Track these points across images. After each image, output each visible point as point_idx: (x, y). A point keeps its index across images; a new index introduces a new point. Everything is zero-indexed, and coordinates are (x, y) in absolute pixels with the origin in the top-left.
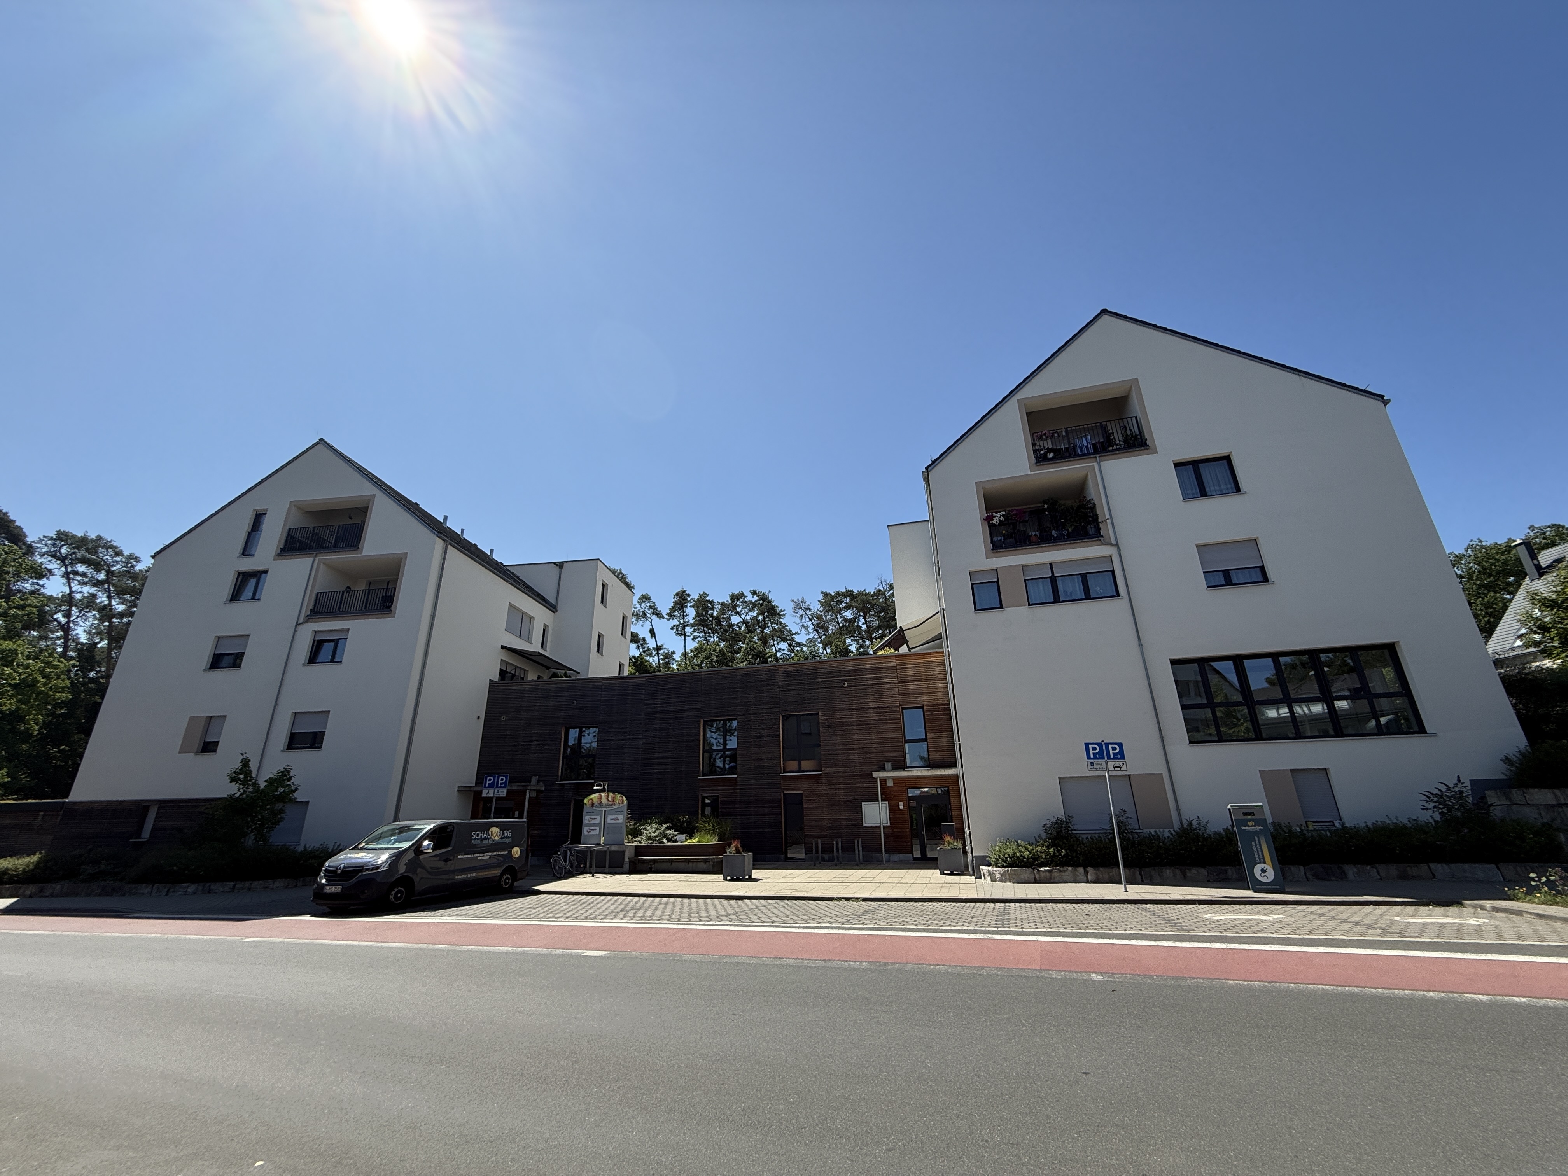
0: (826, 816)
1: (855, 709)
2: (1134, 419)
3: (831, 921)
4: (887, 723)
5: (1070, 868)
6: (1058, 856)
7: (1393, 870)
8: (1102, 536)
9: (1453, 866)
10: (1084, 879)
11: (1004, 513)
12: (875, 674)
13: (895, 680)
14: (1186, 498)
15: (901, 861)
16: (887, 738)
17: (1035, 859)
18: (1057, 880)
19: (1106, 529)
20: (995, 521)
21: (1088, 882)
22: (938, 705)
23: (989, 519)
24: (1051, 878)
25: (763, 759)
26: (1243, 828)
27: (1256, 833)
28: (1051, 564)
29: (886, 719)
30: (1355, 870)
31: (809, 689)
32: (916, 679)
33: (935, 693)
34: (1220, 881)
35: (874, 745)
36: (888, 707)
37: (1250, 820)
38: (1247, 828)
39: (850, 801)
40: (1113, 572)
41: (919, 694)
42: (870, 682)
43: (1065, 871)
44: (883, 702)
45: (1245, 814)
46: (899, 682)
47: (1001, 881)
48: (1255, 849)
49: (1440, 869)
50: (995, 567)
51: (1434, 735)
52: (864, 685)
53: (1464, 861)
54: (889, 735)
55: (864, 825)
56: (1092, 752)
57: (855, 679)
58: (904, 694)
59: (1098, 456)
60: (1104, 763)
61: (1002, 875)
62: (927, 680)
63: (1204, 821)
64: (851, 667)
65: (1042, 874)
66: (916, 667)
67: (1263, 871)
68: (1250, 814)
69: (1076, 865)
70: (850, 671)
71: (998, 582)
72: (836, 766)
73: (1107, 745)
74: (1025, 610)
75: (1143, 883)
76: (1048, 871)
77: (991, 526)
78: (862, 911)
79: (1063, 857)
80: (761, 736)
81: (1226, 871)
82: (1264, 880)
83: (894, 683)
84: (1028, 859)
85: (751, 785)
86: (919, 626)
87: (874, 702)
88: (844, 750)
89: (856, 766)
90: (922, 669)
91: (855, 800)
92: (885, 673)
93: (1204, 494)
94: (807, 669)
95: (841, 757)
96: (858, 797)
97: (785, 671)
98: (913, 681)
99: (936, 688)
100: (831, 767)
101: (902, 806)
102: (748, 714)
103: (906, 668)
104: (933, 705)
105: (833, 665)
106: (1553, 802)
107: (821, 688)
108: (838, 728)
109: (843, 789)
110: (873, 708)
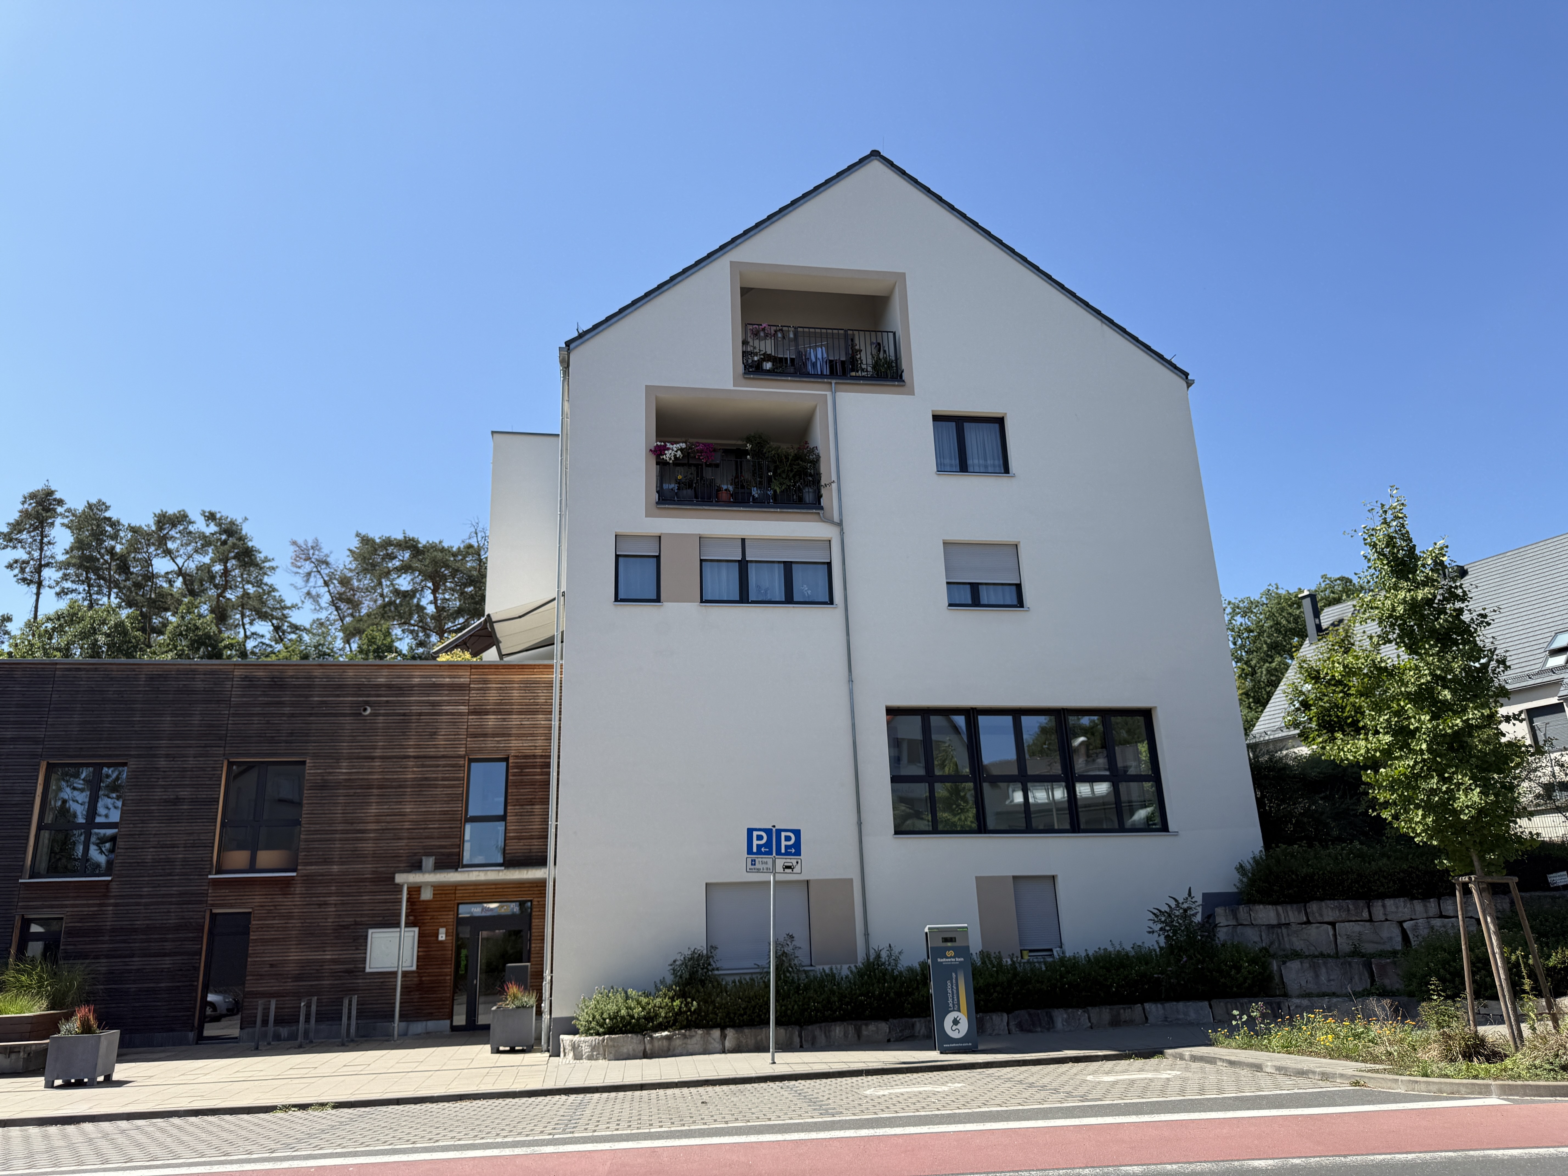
0: (295, 955)
1: (382, 758)
2: (891, 335)
3: (254, 1148)
4: (437, 786)
5: (700, 1032)
6: (686, 1012)
7: (1105, 1014)
8: (822, 508)
9: (1167, 1005)
10: (717, 1046)
11: (683, 445)
12: (428, 695)
13: (464, 709)
14: (941, 469)
15: (428, 1033)
16: (434, 813)
17: (649, 1018)
18: (677, 1051)
19: (829, 497)
20: (668, 456)
21: (724, 1052)
22: (534, 756)
23: (658, 452)
24: (669, 1049)
25: (173, 846)
26: (939, 960)
27: (954, 968)
28: (743, 540)
29: (436, 779)
30: (1065, 1016)
31: (292, 715)
32: (503, 710)
33: (532, 735)
34: (903, 1040)
35: (407, 825)
36: (443, 757)
37: (949, 949)
38: (944, 960)
39: (345, 927)
40: (829, 564)
41: (503, 735)
42: (415, 709)
43: (691, 1037)
44: (435, 746)
45: (946, 940)
46: (470, 713)
47: (590, 1058)
48: (950, 991)
49: (1154, 1009)
50: (656, 531)
51: (1176, 834)
52: (404, 715)
53: (1178, 1000)
54: (437, 808)
55: (368, 970)
56: (755, 842)
57: (387, 702)
58: (477, 735)
59: (833, 381)
60: (770, 861)
61: (593, 1048)
62: (520, 713)
63: (896, 951)
64: (382, 680)
65: (657, 1044)
66: (507, 688)
67: (956, 1022)
68: (952, 940)
69: (708, 1025)
70: (378, 686)
71: (658, 558)
72: (327, 862)
73: (779, 832)
74: (693, 608)
75: (801, 1048)
76: (667, 1037)
77: (661, 463)
78: (323, 1127)
79: (693, 1013)
80: (177, 801)
81: (913, 1025)
82: (955, 1035)
83: (461, 714)
84: (638, 1019)
85: (141, 896)
86: (520, 617)
87: (418, 746)
88: (347, 832)
89: (364, 863)
90: (516, 693)
91: (356, 923)
92: (447, 695)
93: (964, 468)
94: (292, 677)
95: (338, 845)
96: (363, 919)
97: (246, 677)
98: (495, 713)
99: (535, 726)
100: (316, 864)
101: (444, 936)
102: (155, 756)
103: (489, 689)
104: (526, 757)
105: (351, 673)
106: (1274, 922)
107: (316, 715)
108: (341, 791)
109: (335, 904)
110: (415, 757)
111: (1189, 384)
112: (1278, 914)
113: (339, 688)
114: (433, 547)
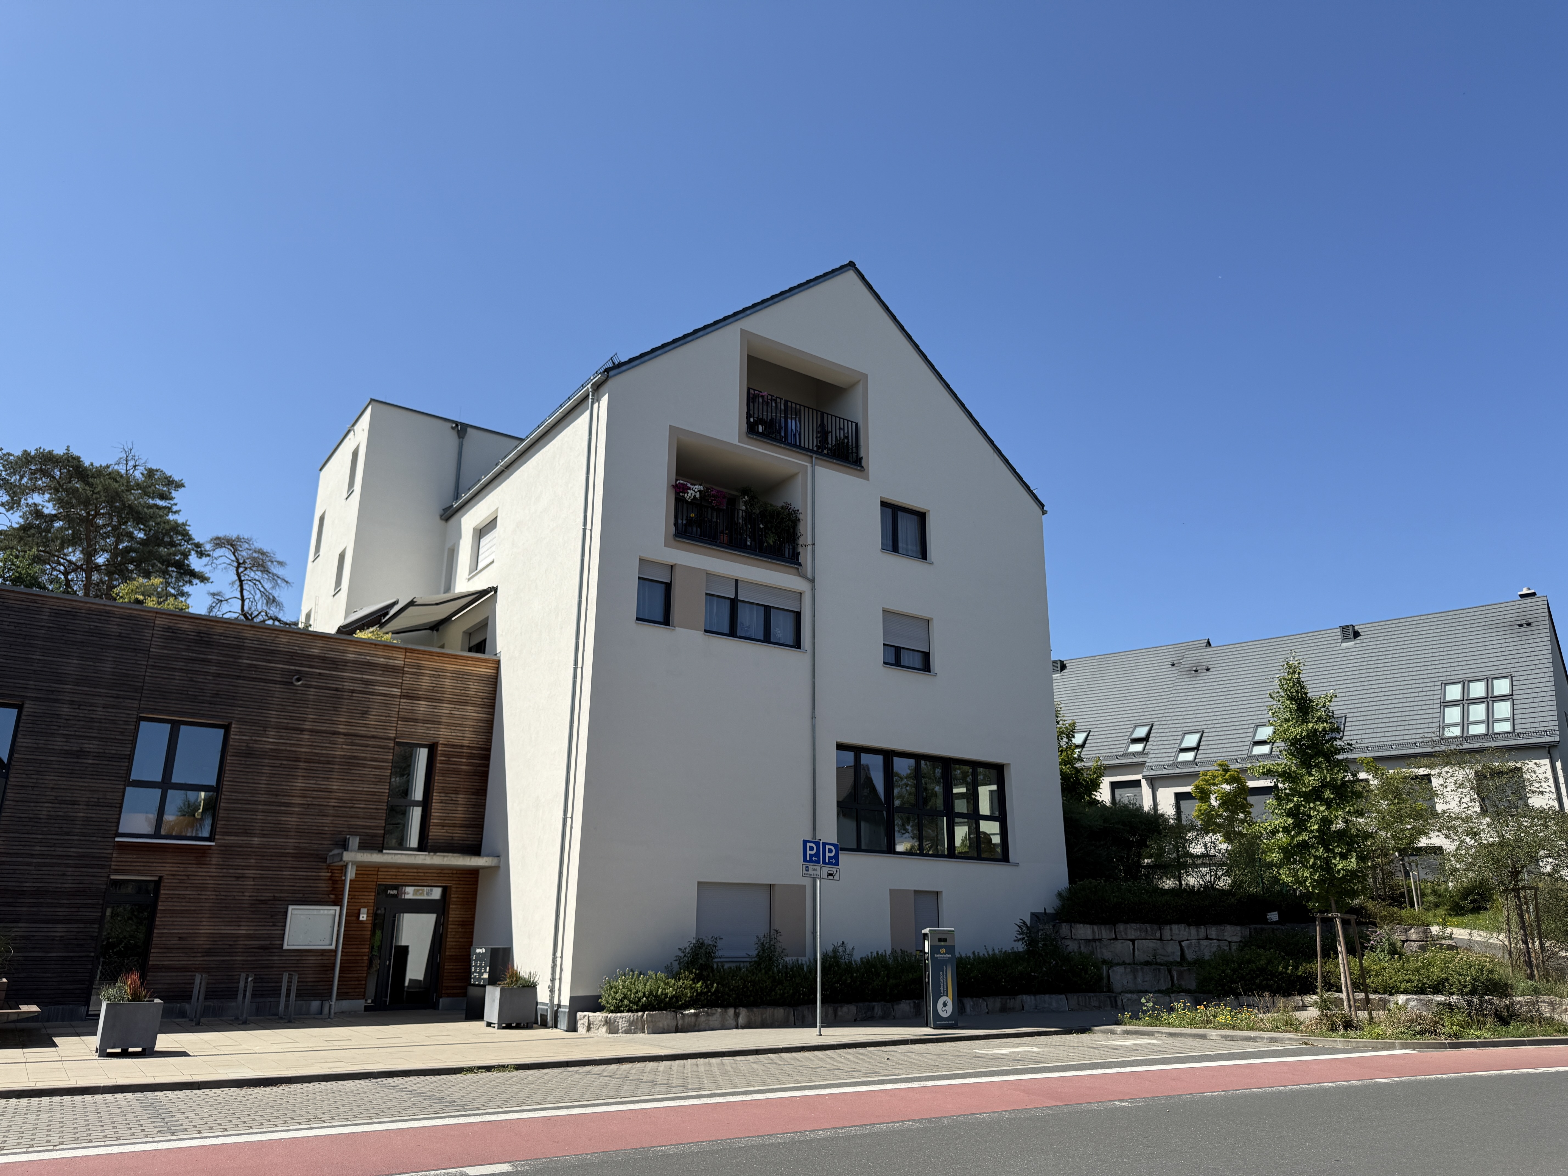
0: (206, 928)
1: (311, 731)
2: (854, 424)
4: (364, 765)
5: (719, 1010)
6: (706, 993)
7: (995, 1003)
8: (800, 564)
9: (1038, 997)
10: (732, 1022)
11: (701, 488)
12: (362, 673)
13: (396, 691)
14: (884, 548)
15: (343, 1012)
16: (361, 792)
17: (677, 997)
18: (702, 1027)
19: (805, 556)
20: (689, 495)
21: (737, 1028)
22: (462, 746)
23: (678, 490)
24: (695, 1025)
25: (74, 803)
26: (936, 955)
27: (944, 962)
28: (737, 581)
29: (365, 759)
30: (972, 1003)
31: (219, 675)
32: (434, 698)
33: (461, 725)
35: (333, 803)
36: (373, 737)
37: (942, 947)
38: (939, 955)
39: (264, 902)
40: (798, 615)
41: (433, 722)
42: (348, 685)
43: (713, 1014)
44: (366, 726)
45: (940, 940)
46: (401, 697)
47: (627, 1032)
48: (942, 980)
49: (1029, 1000)
50: (671, 561)
51: (1017, 864)
52: (336, 690)
53: (1045, 993)
54: (366, 788)
55: (285, 947)
56: (809, 852)
57: (320, 674)
58: (406, 719)
59: (814, 456)
60: (818, 868)
61: (631, 1023)
62: (451, 702)
64: (316, 651)
65: (687, 1020)
66: (438, 674)
67: (945, 1005)
68: (945, 940)
69: (725, 1006)
70: (312, 657)
71: (668, 587)
72: (247, 832)
73: (824, 844)
74: (698, 636)
75: (795, 1026)
76: (694, 1014)
77: (679, 501)
79: (712, 994)
80: (81, 753)
81: (873, 1008)
82: (944, 1015)
83: (393, 696)
84: (671, 998)
85: (32, 856)
87: (349, 724)
88: (271, 804)
89: (287, 837)
90: (447, 682)
91: (275, 899)
92: (380, 675)
93: (895, 549)
94: (220, 635)
95: (260, 817)
96: (282, 895)
97: (169, 628)
98: (427, 699)
99: (464, 718)
100: (236, 834)
101: (365, 916)
102: (57, 701)
103: (422, 674)
104: (453, 746)
105: (284, 639)
106: (1090, 937)
107: (244, 678)
108: (267, 761)
109: (254, 878)
110: (345, 734)
111: (1044, 513)
112: (1093, 932)
113: (270, 653)
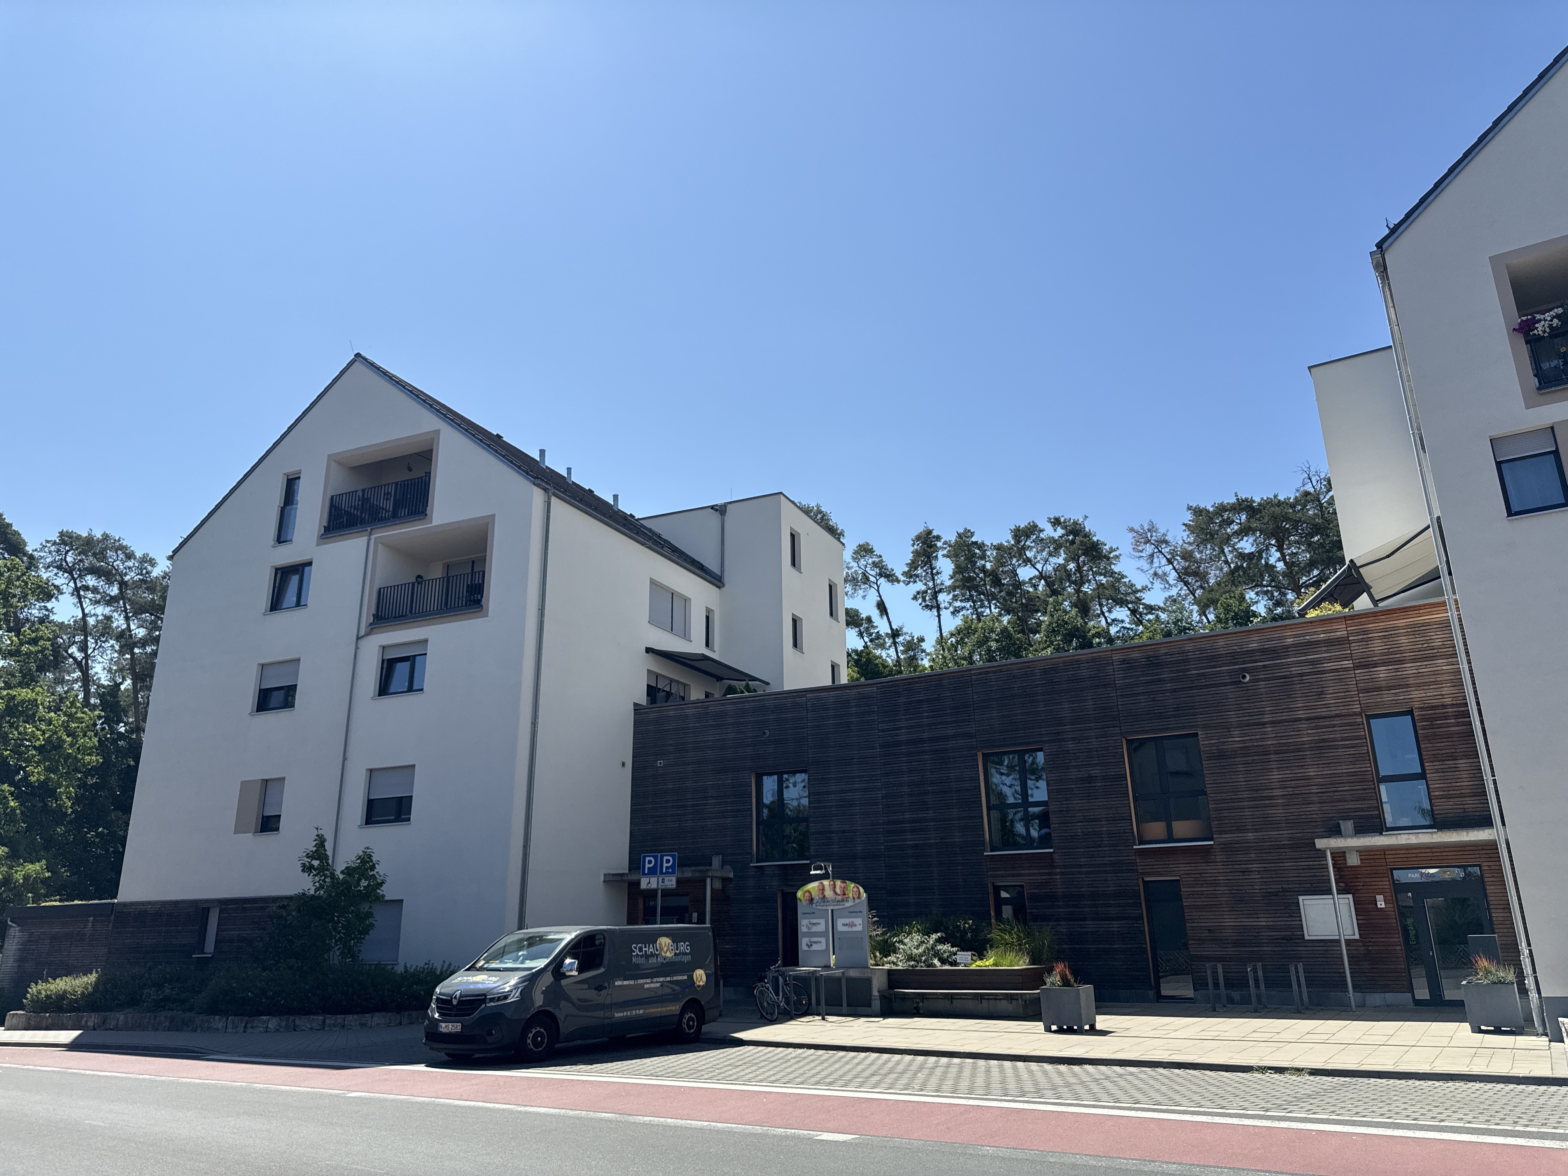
0: (1229, 921)
1: (1272, 723)
3: (1246, 1104)
4: (1336, 747)
11: (1560, 310)
12: (1306, 654)
13: (1348, 663)
15: (1388, 1005)
16: (1339, 775)
22: (1444, 706)
23: (1525, 329)
29: (1335, 740)
31: (1175, 690)
32: (1393, 659)
33: (1435, 683)
35: (1315, 789)
36: (1337, 716)
39: (1275, 894)
41: (1400, 687)
42: (1295, 670)
44: (1326, 706)
46: (1355, 667)
50: (1548, 422)
52: (1285, 677)
54: (1345, 769)
55: (1307, 937)
57: (1264, 667)
58: (1367, 690)
62: (1414, 660)
64: (1254, 646)
66: (1389, 635)
70: (1253, 651)
71: (1556, 453)
72: (1240, 829)
77: (1533, 341)
78: (1307, 1092)
80: (1091, 779)
83: (1346, 669)
86: (1388, 556)
87: (1308, 708)
88: (1254, 799)
89: (1278, 829)
90: (1404, 640)
91: (1284, 890)
92: (1326, 652)
94: (1166, 654)
95: (1247, 813)
96: (1291, 886)
97: (1126, 662)
98: (1384, 664)
99: (1436, 673)
100: (1230, 832)
101: (1383, 903)
103: (1371, 639)
104: (1433, 708)
105: (1221, 643)
107: (1197, 688)
108: (1239, 759)
109: (1259, 871)
110: (1307, 719)
113: (1213, 659)
114: (1268, 504)
